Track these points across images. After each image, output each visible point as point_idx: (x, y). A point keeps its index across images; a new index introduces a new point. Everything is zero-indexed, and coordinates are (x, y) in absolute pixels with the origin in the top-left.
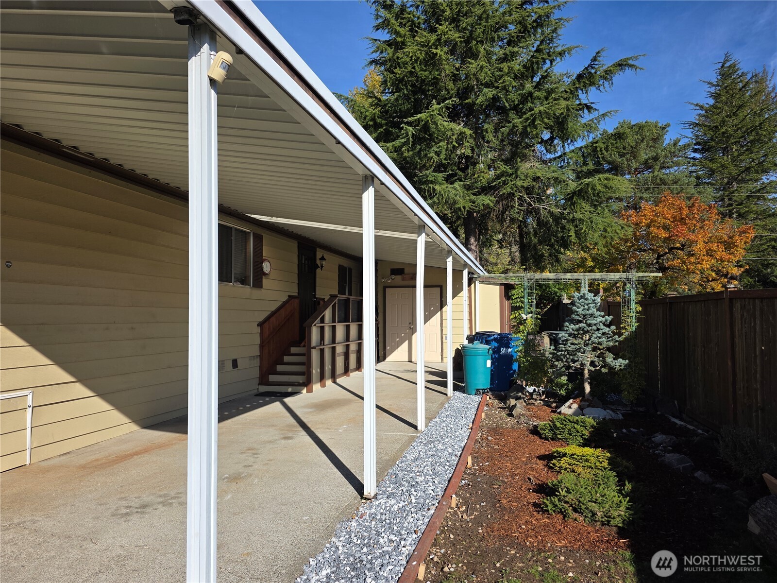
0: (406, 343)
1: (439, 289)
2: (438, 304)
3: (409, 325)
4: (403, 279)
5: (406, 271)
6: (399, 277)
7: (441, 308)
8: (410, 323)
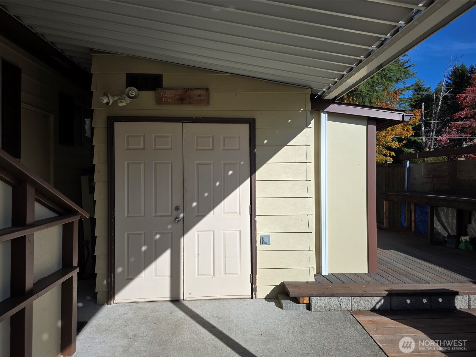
0: (166, 257)
1: (245, 128)
2: (245, 163)
3: (175, 213)
4: (159, 101)
5: (166, 82)
6: (148, 97)
7: (253, 171)
8: (177, 208)
